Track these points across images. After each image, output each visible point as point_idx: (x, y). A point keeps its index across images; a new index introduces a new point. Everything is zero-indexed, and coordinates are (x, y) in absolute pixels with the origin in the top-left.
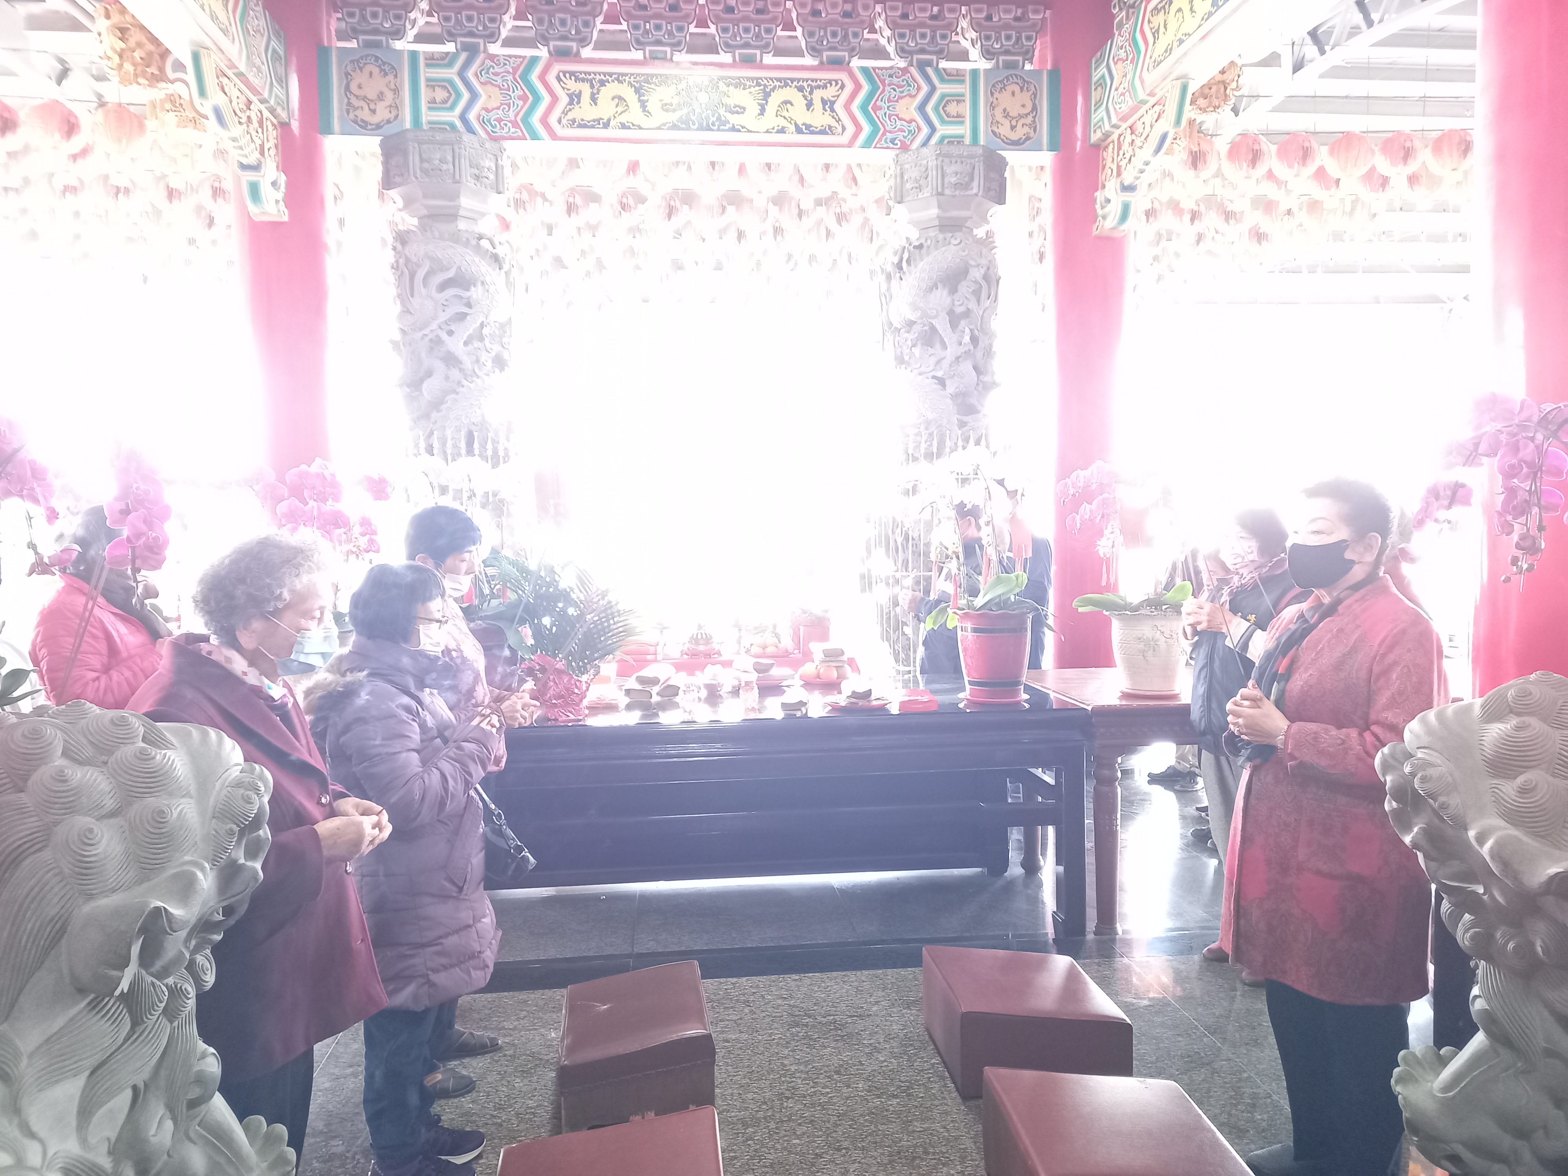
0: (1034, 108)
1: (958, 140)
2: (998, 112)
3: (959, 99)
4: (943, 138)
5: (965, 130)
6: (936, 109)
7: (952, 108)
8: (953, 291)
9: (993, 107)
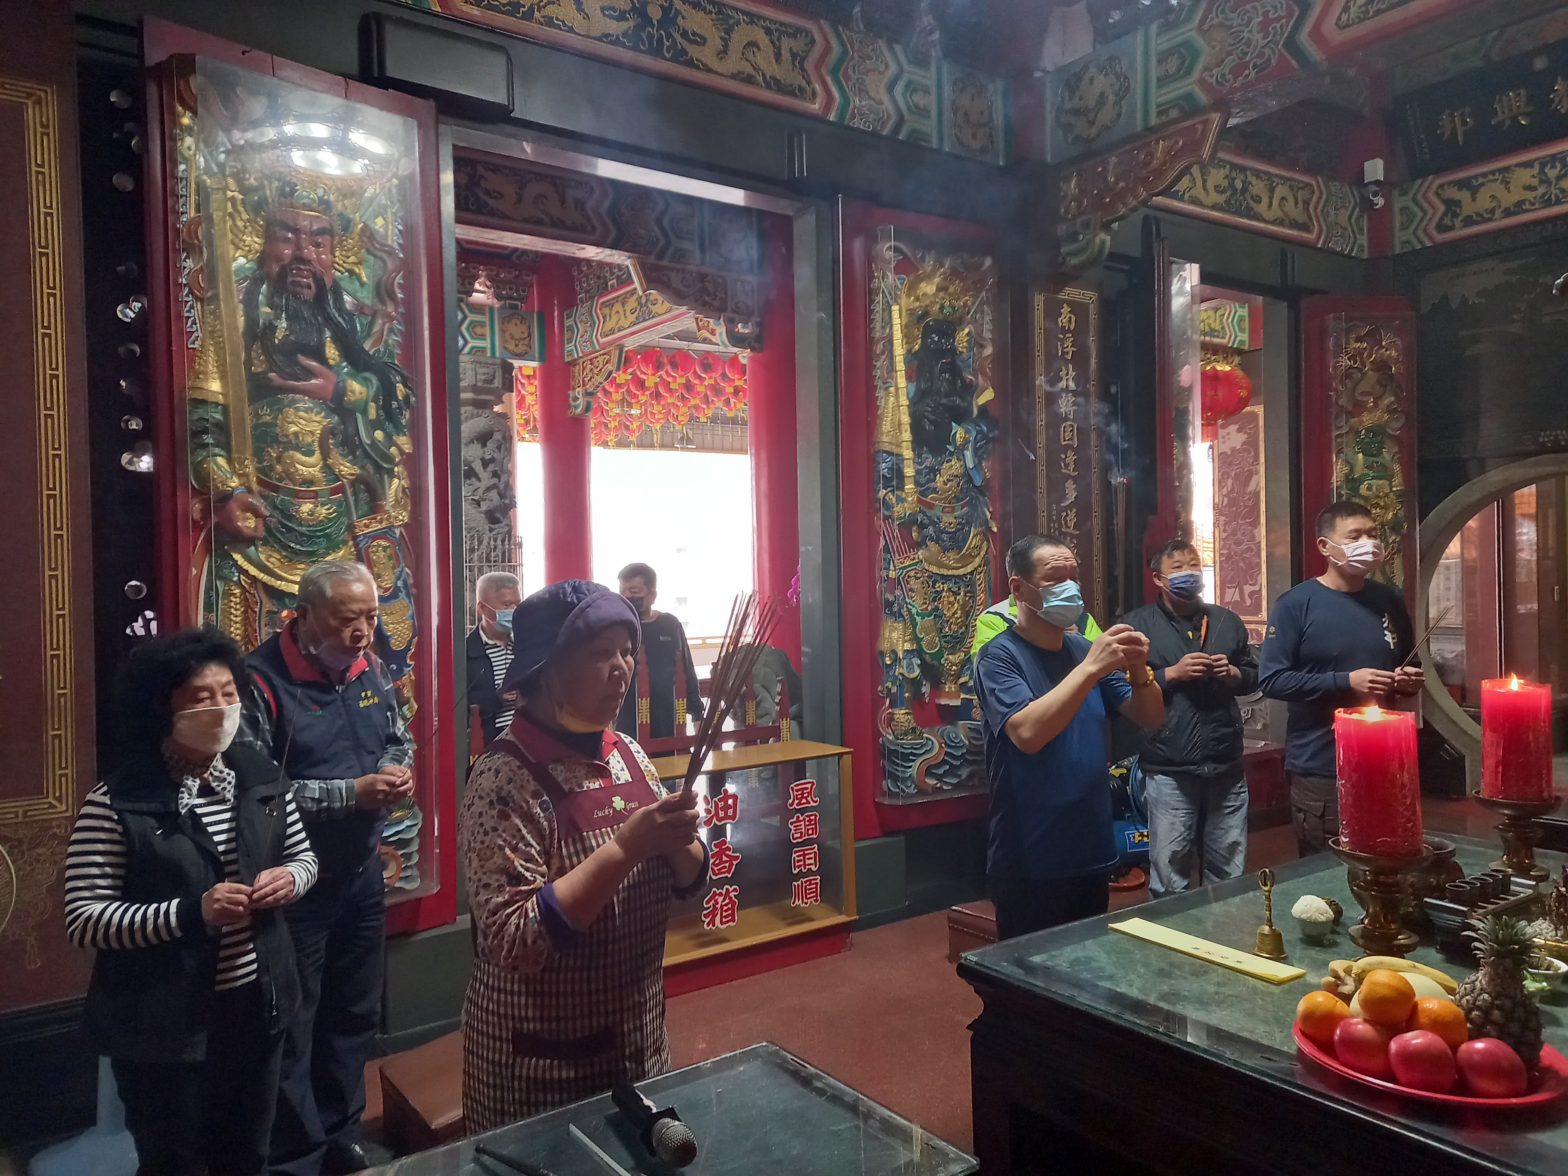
0: (529, 335)
1: (483, 350)
2: (507, 335)
3: (482, 325)
4: (472, 348)
5: (486, 344)
6: (467, 329)
7: (479, 330)
8: (484, 445)
9: (503, 331)
